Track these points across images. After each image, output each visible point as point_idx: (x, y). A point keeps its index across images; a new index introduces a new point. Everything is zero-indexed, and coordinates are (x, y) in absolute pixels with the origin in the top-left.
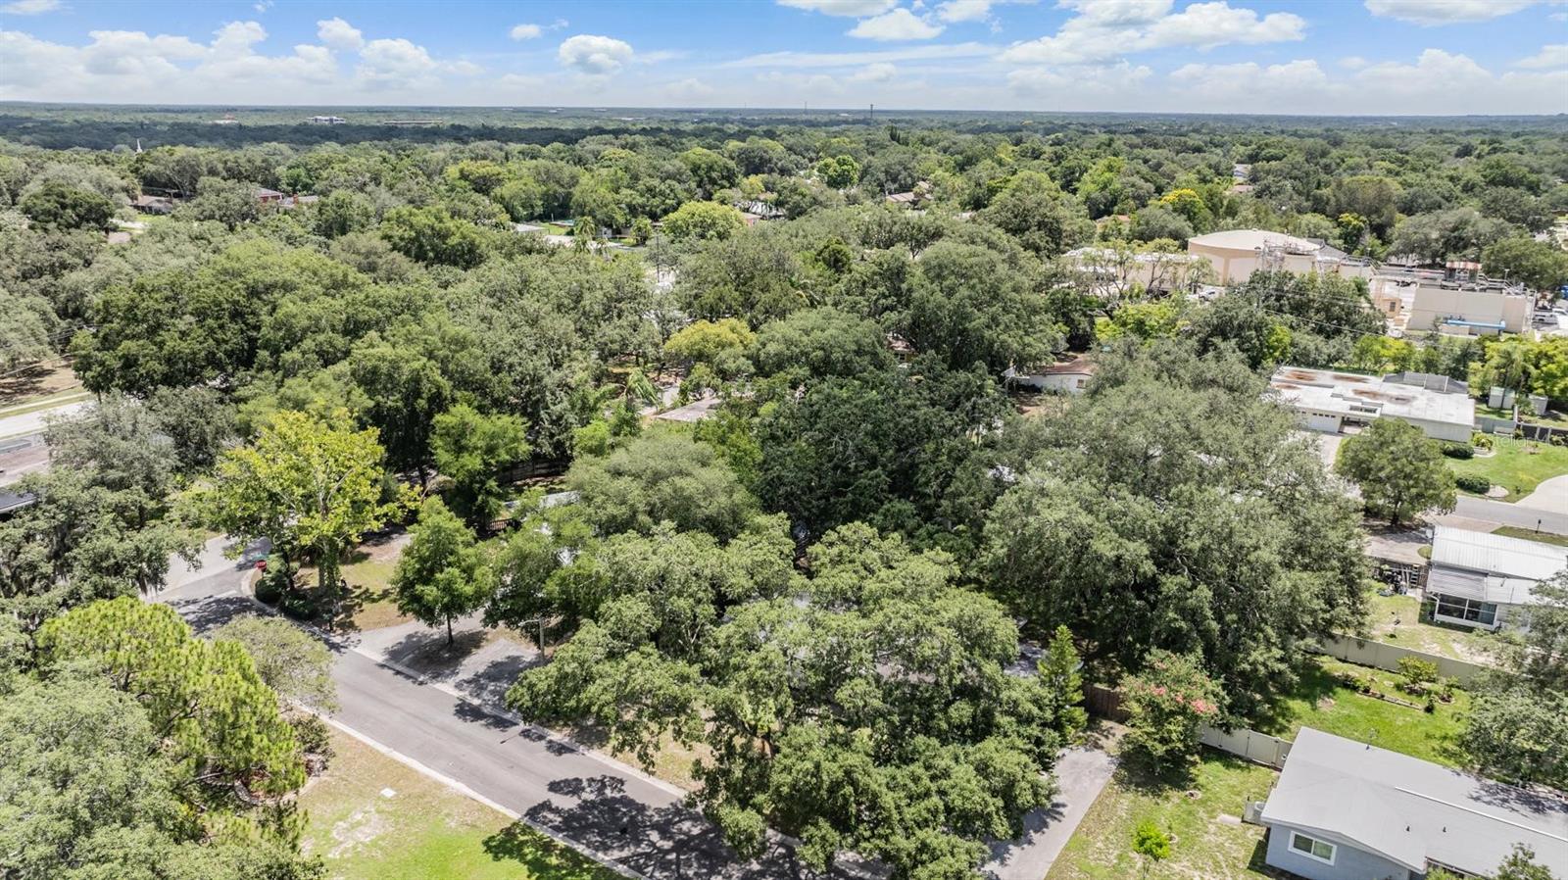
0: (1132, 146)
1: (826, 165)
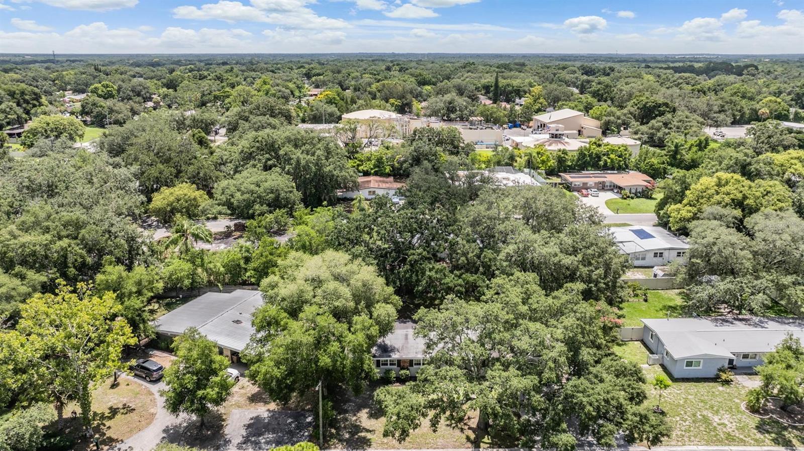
0: (243, 71)
1: (96, 88)
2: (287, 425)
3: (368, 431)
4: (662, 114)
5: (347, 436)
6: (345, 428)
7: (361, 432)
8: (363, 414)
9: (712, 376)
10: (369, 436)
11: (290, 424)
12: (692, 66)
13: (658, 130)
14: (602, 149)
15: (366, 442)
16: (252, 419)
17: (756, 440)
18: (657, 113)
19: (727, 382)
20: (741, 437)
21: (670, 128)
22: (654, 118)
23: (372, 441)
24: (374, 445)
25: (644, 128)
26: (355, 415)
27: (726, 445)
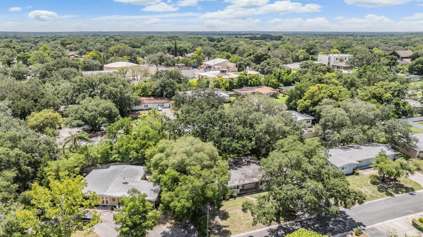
2: (182, 233)
3: (225, 227)
4: (266, 59)
5: (217, 231)
6: (213, 227)
7: (222, 228)
8: (217, 219)
9: (351, 172)
10: (227, 229)
11: (184, 232)
12: (256, 37)
13: (265, 67)
14: (248, 76)
15: (228, 233)
16: (162, 234)
17: (381, 196)
18: (263, 58)
19: (358, 174)
20: (375, 195)
21: (270, 66)
22: (263, 61)
23: (231, 231)
24: (232, 233)
25: (258, 66)
26: (214, 220)
27: (372, 200)
